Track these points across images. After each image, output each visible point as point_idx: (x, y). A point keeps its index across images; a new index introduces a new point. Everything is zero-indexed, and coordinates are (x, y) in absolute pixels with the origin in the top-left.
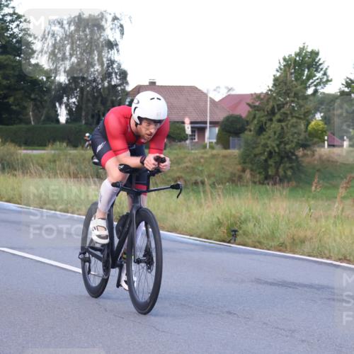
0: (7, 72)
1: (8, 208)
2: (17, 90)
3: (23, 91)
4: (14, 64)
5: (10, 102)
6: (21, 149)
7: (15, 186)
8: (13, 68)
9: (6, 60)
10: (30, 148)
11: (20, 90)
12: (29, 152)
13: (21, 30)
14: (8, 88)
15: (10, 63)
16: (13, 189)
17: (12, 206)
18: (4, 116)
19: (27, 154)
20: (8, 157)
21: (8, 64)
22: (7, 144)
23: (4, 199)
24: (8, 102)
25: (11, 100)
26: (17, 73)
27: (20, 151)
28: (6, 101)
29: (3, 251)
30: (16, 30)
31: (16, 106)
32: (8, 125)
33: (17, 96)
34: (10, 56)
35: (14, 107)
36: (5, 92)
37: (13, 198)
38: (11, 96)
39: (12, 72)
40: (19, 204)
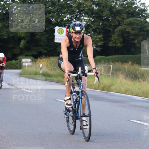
0: (134, 27)
1: (136, 99)
2: (139, 36)
3: (142, 36)
4: (137, 22)
5: (136, 43)
6: (141, 67)
7: (140, 87)
8: (137, 24)
9: (133, 20)
10: (147, 66)
11: (141, 35)
12: (146, 69)
13: (141, 4)
14: (135, 35)
15: (136, 22)
16: (138, 89)
17: (138, 98)
18: (132, 50)
19: (145, 70)
20: (135, 72)
21: (134, 22)
22: (135, 64)
23: (134, 94)
24: (135, 43)
25: (136, 41)
26: (139, 27)
27: (141, 69)
28: (133, 42)
29: (135, 122)
30: (139, 4)
31: (138, 44)
32: (134, 54)
33: (139, 39)
34: (136, 18)
35: (137, 45)
36: (133, 37)
37: (139, 94)
38: (136, 39)
39: (136, 26)
40: (142, 97)
